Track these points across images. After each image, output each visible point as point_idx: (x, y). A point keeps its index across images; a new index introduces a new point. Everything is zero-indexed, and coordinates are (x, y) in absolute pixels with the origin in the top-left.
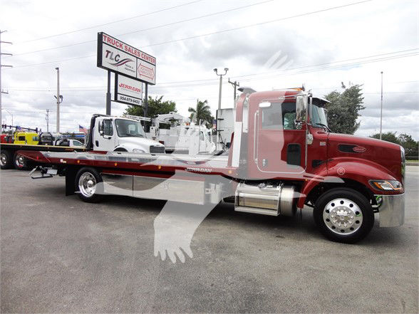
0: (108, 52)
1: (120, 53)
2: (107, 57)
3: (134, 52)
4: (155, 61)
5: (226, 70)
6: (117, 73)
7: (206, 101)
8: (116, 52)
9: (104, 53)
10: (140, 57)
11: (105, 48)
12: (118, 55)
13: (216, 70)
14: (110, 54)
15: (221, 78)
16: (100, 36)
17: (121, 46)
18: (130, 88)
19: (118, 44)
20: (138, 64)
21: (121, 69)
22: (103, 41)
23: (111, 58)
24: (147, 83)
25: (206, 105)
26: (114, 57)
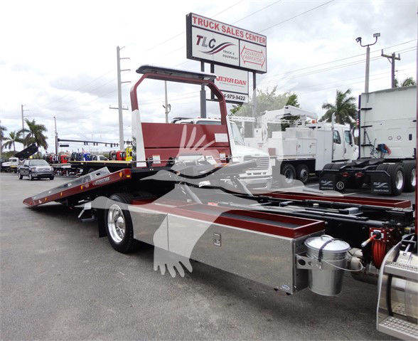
0: (200, 37)
1: (216, 36)
2: (198, 44)
3: (234, 32)
4: (265, 40)
5: (377, 35)
6: (213, 63)
7: (348, 91)
8: (209, 36)
9: (195, 40)
10: (244, 38)
11: (195, 32)
12: (214, 40)
13: (359, 39)
14: (202, 40)
15: (368, 49)
16: (189, 18)
17: (216, 26)
18: (231, 80)
19: (212, 25)
20: (242, 48)
21: (217, 57)
22: (193, 24)
23: (203, 45)
24: (254, 72)
25: (348, 96)
26: (207, 43)
